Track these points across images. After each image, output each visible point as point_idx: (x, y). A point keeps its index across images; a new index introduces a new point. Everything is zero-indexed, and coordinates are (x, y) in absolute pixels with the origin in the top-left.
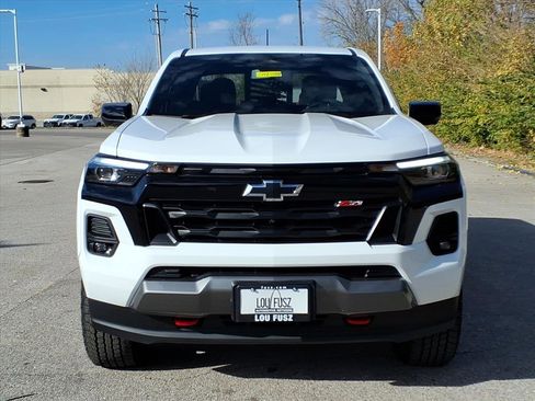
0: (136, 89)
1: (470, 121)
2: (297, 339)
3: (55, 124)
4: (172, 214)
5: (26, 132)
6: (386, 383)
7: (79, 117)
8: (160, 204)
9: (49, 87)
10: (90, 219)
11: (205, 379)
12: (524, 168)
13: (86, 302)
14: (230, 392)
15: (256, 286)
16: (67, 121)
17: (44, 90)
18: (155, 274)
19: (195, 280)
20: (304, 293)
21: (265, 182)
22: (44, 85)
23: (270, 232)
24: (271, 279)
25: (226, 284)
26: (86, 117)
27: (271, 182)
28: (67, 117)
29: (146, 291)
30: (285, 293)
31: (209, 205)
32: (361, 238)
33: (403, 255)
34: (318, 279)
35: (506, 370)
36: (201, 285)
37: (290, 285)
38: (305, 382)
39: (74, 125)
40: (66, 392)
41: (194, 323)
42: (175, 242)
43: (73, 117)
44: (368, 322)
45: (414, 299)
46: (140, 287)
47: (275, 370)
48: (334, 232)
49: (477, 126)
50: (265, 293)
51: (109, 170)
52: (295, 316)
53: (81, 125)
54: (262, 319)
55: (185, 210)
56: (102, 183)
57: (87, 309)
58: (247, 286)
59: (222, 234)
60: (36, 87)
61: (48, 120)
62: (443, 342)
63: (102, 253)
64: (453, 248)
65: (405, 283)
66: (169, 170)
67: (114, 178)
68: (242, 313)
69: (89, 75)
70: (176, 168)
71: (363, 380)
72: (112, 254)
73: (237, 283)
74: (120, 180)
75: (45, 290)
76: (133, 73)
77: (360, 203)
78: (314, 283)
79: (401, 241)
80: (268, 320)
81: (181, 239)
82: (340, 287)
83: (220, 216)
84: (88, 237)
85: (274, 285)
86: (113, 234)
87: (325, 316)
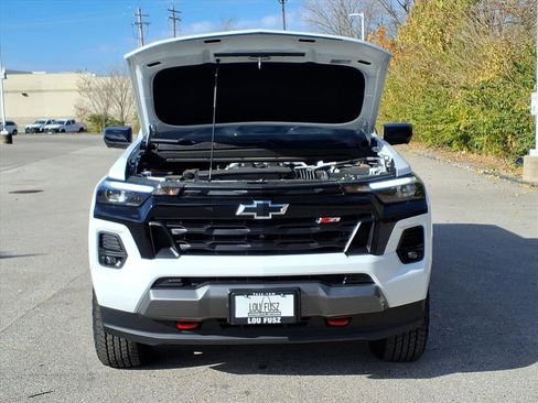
0: (119, 94)
1: (452, 127)
2: (284, 339)
3: (37, 131)
4: (174, 231)
5: (9, 139)
6: (363, 376)
7: (62, 123)
8: (164, 222)
9: (30, 91)
10: (101, 236)
11: (203, 376)
12: (504, 173)
13: (98, 309)
14: (226, 387)
15: (248, 293)
16: (50, 127)
17: (25, 95)
18: (160, 284)
19: (195, 288)
20: (290, 298)
21: (255, 202)
22: (24, 89)
23: (260, 246)
24: (261, 287)
25: (222, 291)
26: (68, 123)
27: (261, 202)
28: (49, 123)
29: (152, 298)
30: (274, 298)
31: (207, 222)
32: (340, 250)
33: (376, 264)
34: (303, 286)
35: (470, 364)
36: (201, 292)
37: (278, 292)
38: (293, 377)
39: (56, 131)
40: (80, 389)
41: (194, 326)
42: (177, 255)
43: (55, 123)
44: (346, 323)
45: (386, 302)
46: (147, 295)
47: (265, 367)
48: (315, 245)
49: (458, 131)
50: (257, 299)
51: (118, 192)
52: (283, 318)
53: (63, 131)
54: (254, 321)
55: (186, 227)
56: (111, 204)
57: (98, 315)
58: (241, 292)
59: (218, 248)
60: (16, 92)
61: (30, 126)
62: (413, 340)
63: (112, 265)
64: (420, 257)
65: (377, 289)
66: (171, 193)
67: (122, 199)
68: (237, 316)
69: (71, 80)
70: (178, 190)
71: (344, 374)
72: (121, 266)
73: (232, 291)
74: (127, 201)
75: (49, 299)
76: (116, 77)
77: (338, 219)
78: (299, 289)
79: (374, 252)
80: (259, 322)
81: (182, 252)
82: (322, 293)
83: (217, 232)
84: (99, 251)
85: (265, 292)
86: (122, 248)
87: (309, 318)
